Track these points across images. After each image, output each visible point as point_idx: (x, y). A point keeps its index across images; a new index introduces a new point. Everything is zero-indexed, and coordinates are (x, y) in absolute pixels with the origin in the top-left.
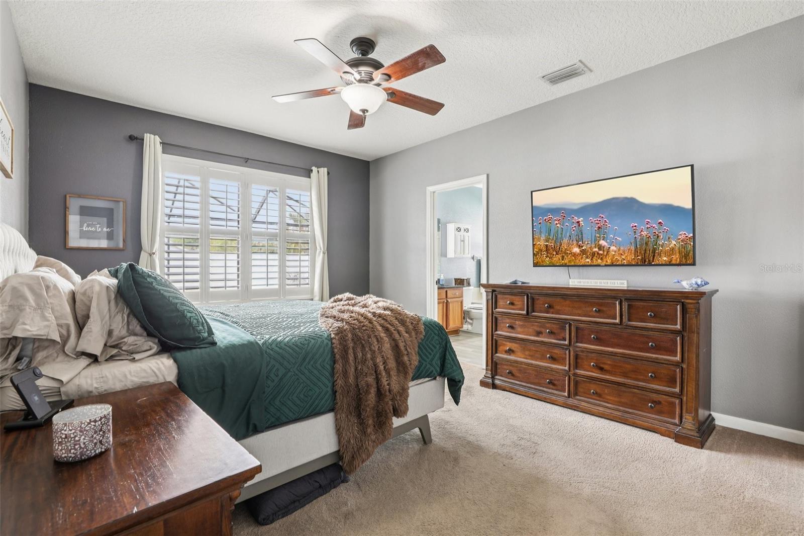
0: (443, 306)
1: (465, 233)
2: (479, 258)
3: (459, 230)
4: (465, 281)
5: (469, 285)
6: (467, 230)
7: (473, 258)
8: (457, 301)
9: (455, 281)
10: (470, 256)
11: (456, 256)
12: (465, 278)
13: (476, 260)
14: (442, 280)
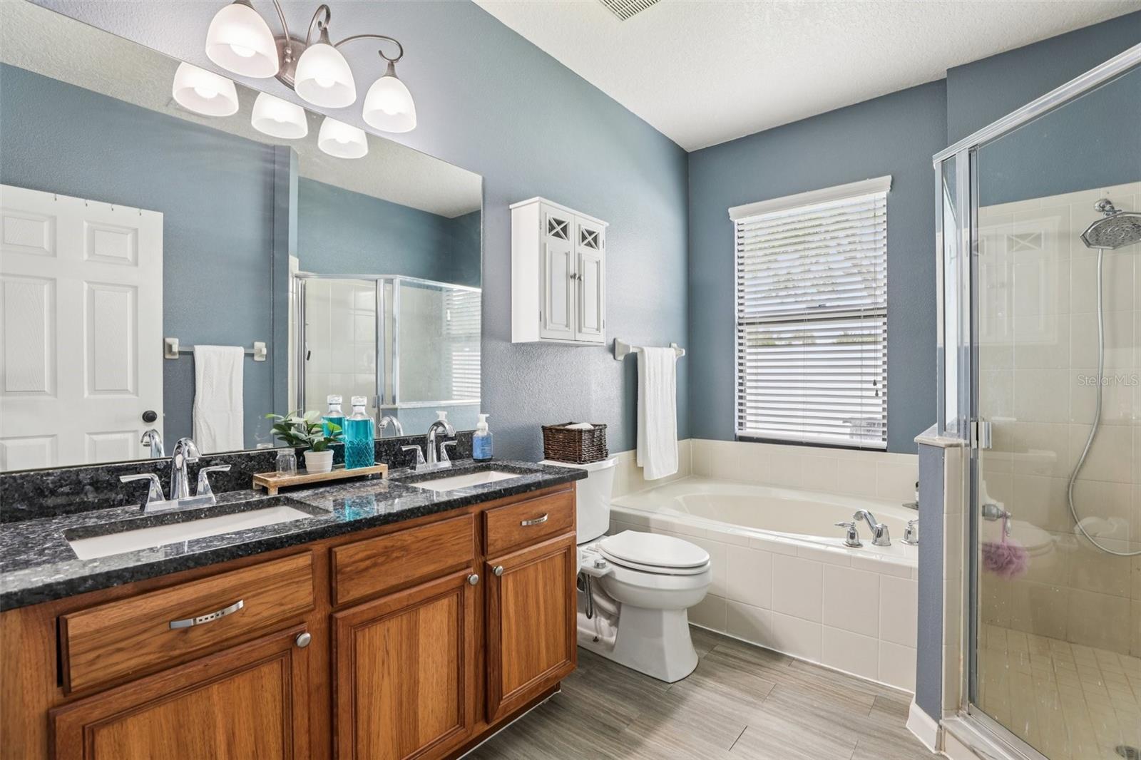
0: (461, 605)
1: (585, 251)
2: (632, 350)
3: (558, 228)
4: (585, 436)
5: (600, 453)
6: (589, 238)
7: (612, 349)
8: (546, 556)
9: (546, 438)
10: (603, 339)
11: (547, 334)
12: (585, 426)
13: (621, 358)
14: (485, 440)
